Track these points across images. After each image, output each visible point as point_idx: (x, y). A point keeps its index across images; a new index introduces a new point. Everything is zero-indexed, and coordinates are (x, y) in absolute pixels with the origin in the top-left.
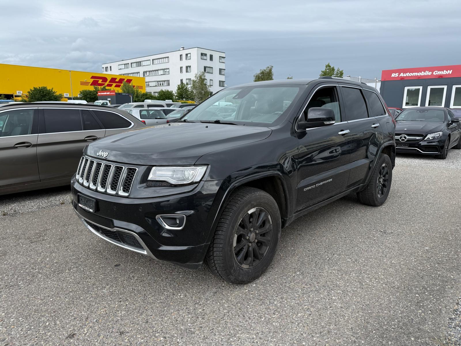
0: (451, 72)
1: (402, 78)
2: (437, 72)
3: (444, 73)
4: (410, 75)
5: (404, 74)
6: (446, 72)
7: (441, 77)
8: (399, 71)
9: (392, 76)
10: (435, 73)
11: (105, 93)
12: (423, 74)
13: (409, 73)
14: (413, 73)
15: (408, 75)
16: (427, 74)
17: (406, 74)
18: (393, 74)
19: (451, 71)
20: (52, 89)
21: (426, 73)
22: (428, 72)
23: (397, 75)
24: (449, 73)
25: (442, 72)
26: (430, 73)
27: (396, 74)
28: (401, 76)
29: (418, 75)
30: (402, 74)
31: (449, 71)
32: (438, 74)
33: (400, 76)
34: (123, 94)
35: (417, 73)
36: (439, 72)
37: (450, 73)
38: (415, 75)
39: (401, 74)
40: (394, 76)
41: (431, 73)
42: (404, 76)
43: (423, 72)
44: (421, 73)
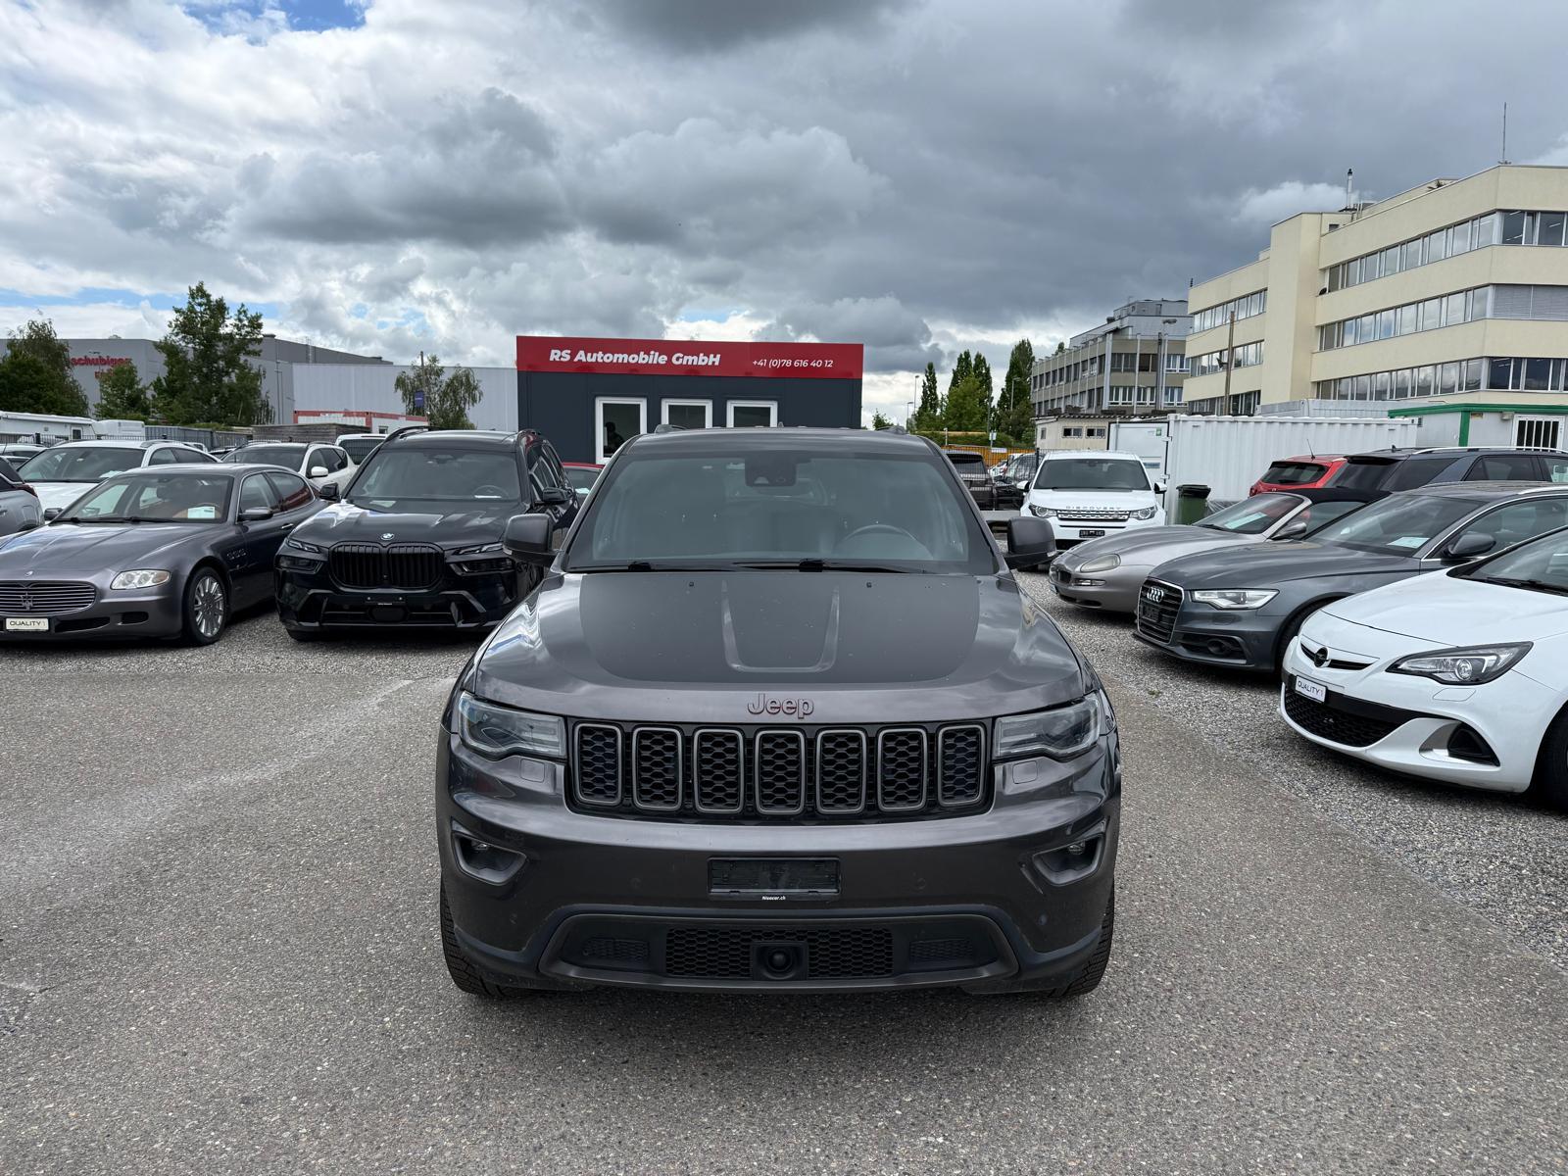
0: (717, 361)
1: (585, 367)
2: (683, 358)
3: (701, 363)
4: (606, 360)
5: (589, 355)
6: (706, 359)
7: (693, 371)
8: (572, 344)
9: (551, 359)
10: (678, 359)
12: (644, 359)
13: (604, 353)
14: (616, 355)
15: (600, 360)
16: (655, 362)
17: (595, 355)
18: (553, 352)
19: (718, 356)
21: (651, 357)
22: (657, 354)
23: (568, 357)
24: (714, 362)
25: (695, 358)
26: (663, 360)
27: (563, 353)
28: (580, 361)
29: (631, 361)
30: (582, 353)
31: (712, 356)
32: (685, 363)
33: (576, 360)
35: (626, 356)
36: (686, 358)
37: (717, 363)
38: (620, 361)
39: (580, 354)
40: (557, 359)
41: (665, 358)
42: (589, 360)
43: (642, 353)
44: (639, 355)
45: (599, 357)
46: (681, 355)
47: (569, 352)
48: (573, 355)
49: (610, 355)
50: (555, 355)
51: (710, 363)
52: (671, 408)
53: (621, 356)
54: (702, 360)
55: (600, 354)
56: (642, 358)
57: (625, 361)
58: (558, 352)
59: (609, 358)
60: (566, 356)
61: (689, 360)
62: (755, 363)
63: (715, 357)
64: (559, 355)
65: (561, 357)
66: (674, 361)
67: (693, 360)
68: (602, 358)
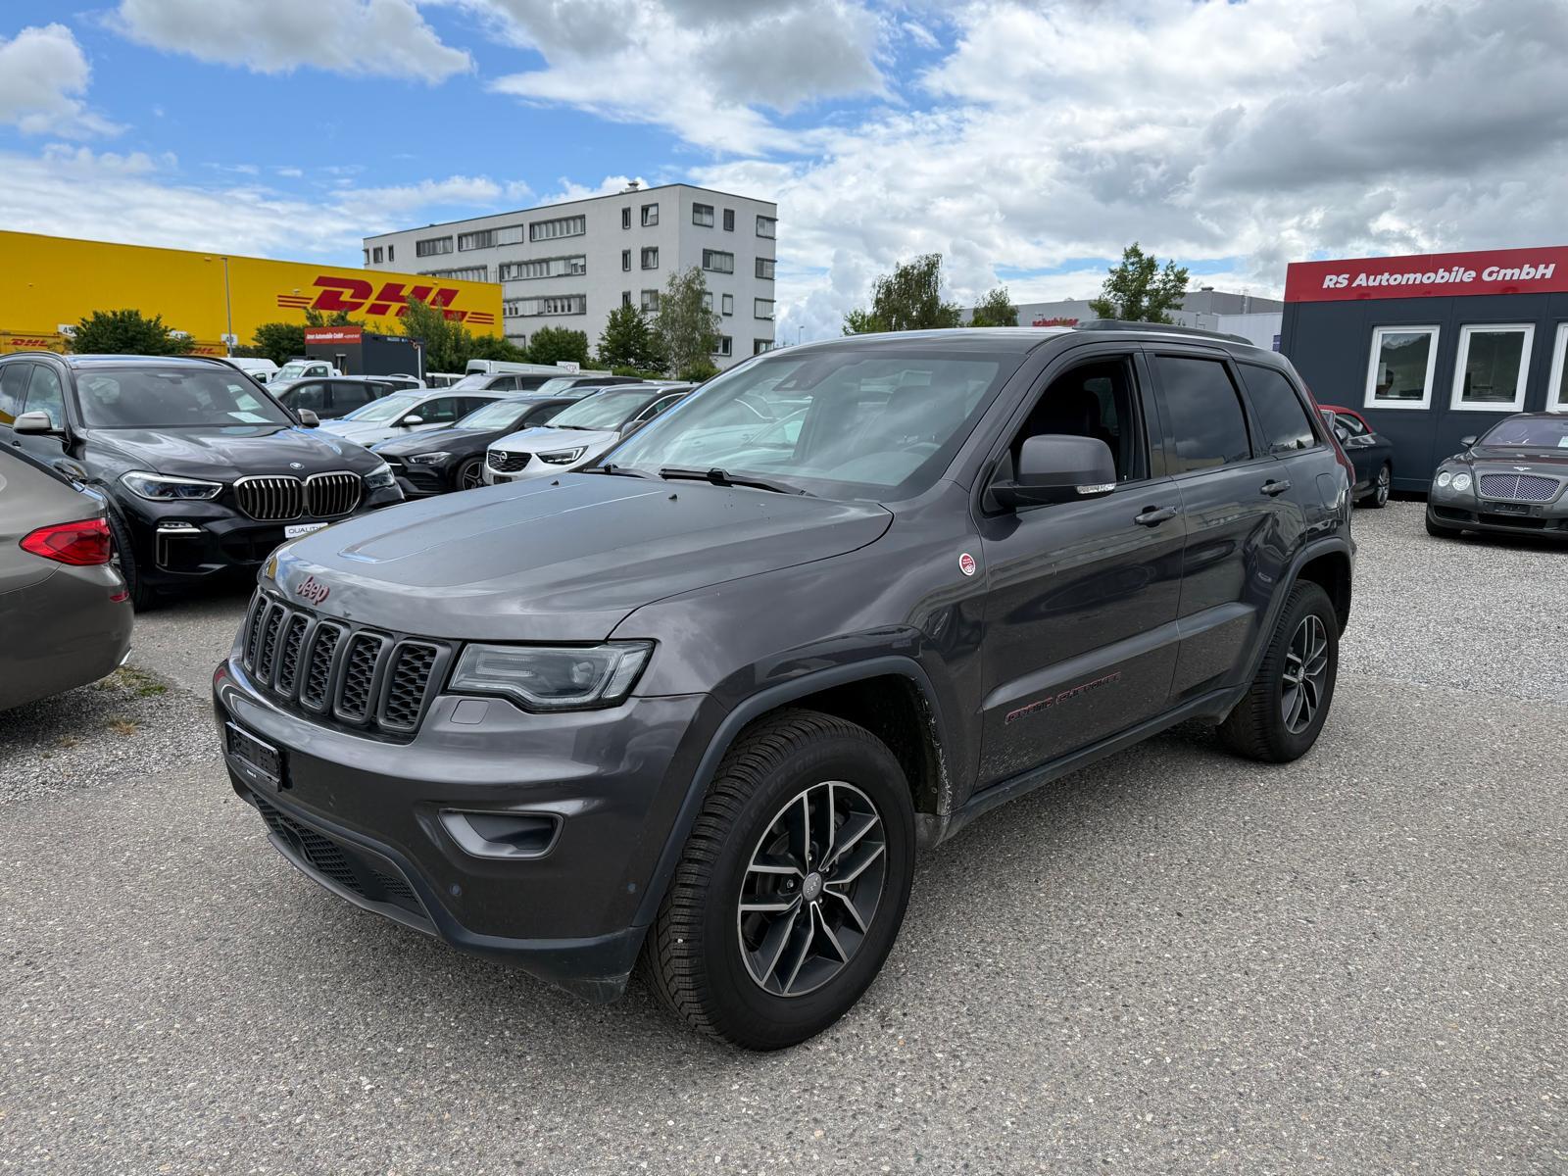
0: (1549, 272)
1: (1364, 293)
2: (1498, 272)
3: (1524, 277)
4: (1392, 282)
5: (1372, 277)
6: (1532, 270)
7: (1510, 288)
8: (1351, 267)
9: (1325, 286)
10: (1490, 274)
12: (1443, 277)
13: (1391, 275)
14: (1406, 276)
15: (1384, 283)
16: (1458, 280)
17: (1379, 277)
18: (1328, 277)
19: (1552, 266)
20: (158, 318)
21: (1453, 274)
22: (1462, 270)
23: (1345, 283)
24: (1543, 275)
25: (1517, 271)
26: (1469, 276)
27: (1340, 279)
28: (1360, 286)
29: (1425, 281)
30: (1363, 276)
31: (1542, 266)
32: (1500, 278)
33: (1354, 285)
35: (1419, 276)
36: (1503, 271)
37: (1548, 276)
38: (1410, 282)
39: (1359, 278)
40: (1332, 286)
41: (1473, 274)
42: (1371, 283)
43: (1441, 271)
44: (1436, 273)
45: (1384, 279)
46: (1496, 269)
47: (1347, 276)
48: (1351, 280)
49: (1399, 276)
50: (1330, 282)
51: (1538, 276)
52: (1474, 336)
53: (1412, 276)
54: (1527, 273)
55: (1386, 275)
56: (1441, 277)
57: (1417, 282)
58: (1334, 277)
59: (1398, 279)
60: (1343, 281)
61: (1508, 274)
63: (1546, 268)
64: (1334, 281)
65: (1337, 282)
66: (1485, 277)
67: (1513, 274)
68: (1388, 280)
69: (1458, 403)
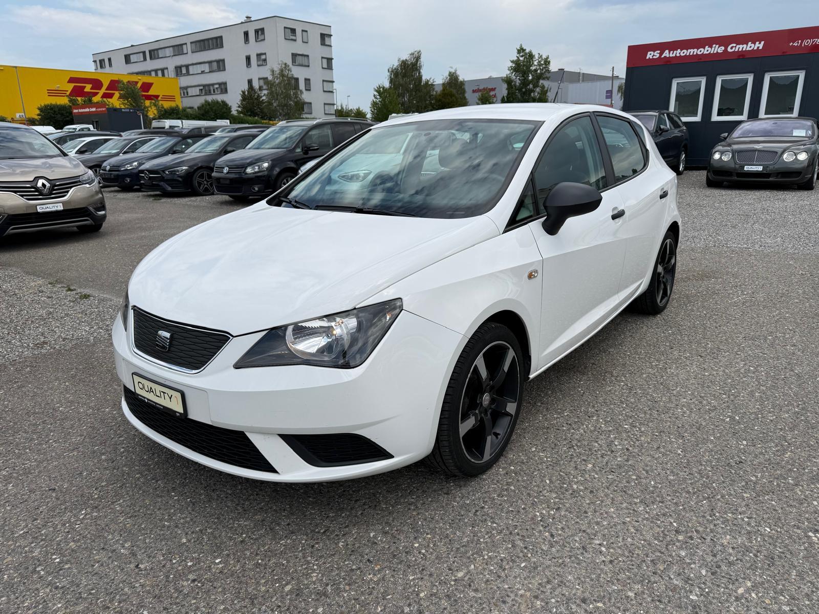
0: (761, 46)
1: (668, 60)
2: (736, 47)
3: (748, 49)
4: (682, 54)
5: (672, 52)
6: (753, 45)
7: (742, 55)
8: (661, 47)
9: (647, 58)
10: (732, 48)
11: (87, 110)
12: (708, 51)
13: (681, 50)
14: (689, 51)
15: (678, 55)
16: (715, 52)
17: (675, 52)
18: (649, 53)
19: (763, 43)
21: (713, 48)
22: (717, 46)
23: (658, 55)
24: (758, 47)
25: (745, 46)
26: (721, 50)
27: (655, 54)
28: (665, 57)
29: (699, 53)
30: (667, 51)
31: (757, 43)
32: (737, 50)
33: (663, 56)
34: (123, 110)
35: (695, 50)
36: (738, 46)
37: (760, 48)
38: (691, 54)
39: (665, 52)
40: (651, 58)
41: (723, 48)
42: (671, 55)
43: (707, 47)
44: (704, 48)
45: (678, 53)
46: (734, 45)
47: (659, 52)
48: (661, 54)
49: (685, 51)
50: (650, 55)
51: (755, 48)
52: (722, 81)
53: (692, 51)
54: (750, 47)
55: (679, 51)
56: (707, 50)
57: (695, 54)
58: (652, 53)
59: (685, 53)
60: (656, 54)
61: (741, 47)
62: (791, 44)
63: (760, 43)
64: (652, 55)
65: (654, 55)
66: (729, 50)
67: (743, 48)
68: (680, 53)
69: (715, 118)
